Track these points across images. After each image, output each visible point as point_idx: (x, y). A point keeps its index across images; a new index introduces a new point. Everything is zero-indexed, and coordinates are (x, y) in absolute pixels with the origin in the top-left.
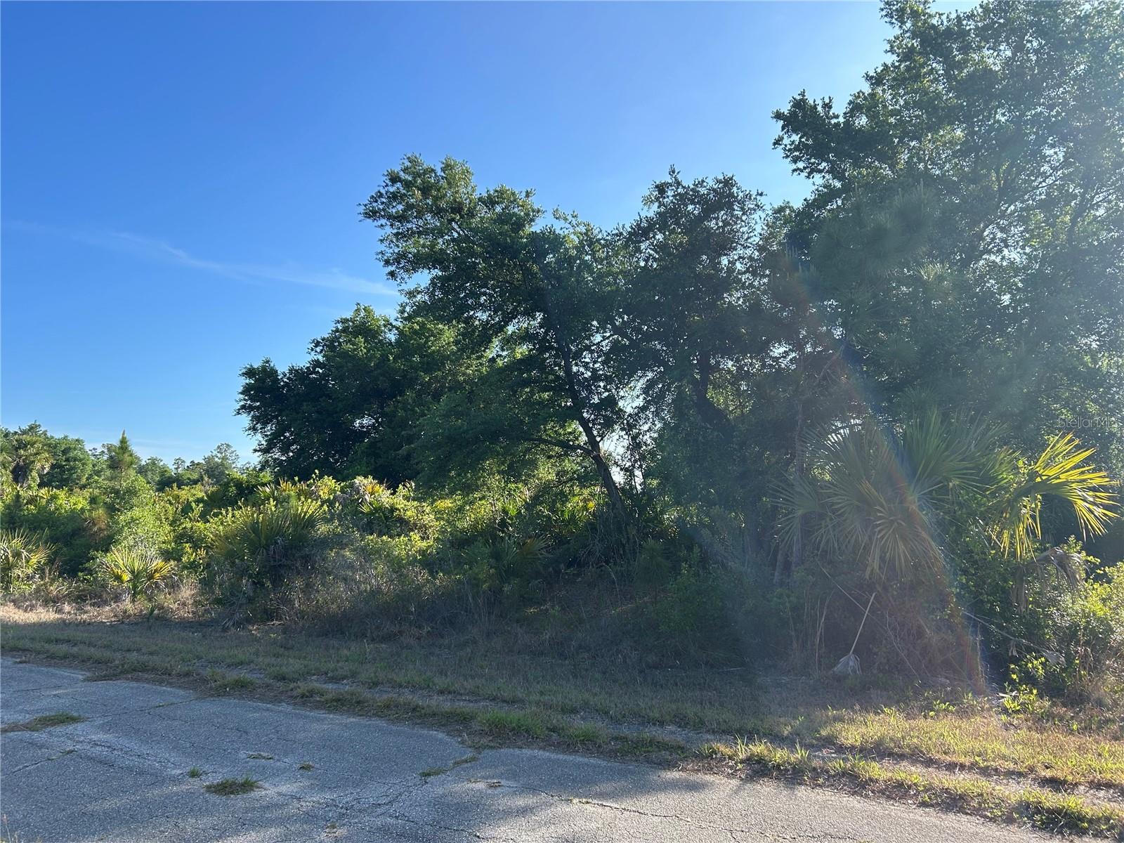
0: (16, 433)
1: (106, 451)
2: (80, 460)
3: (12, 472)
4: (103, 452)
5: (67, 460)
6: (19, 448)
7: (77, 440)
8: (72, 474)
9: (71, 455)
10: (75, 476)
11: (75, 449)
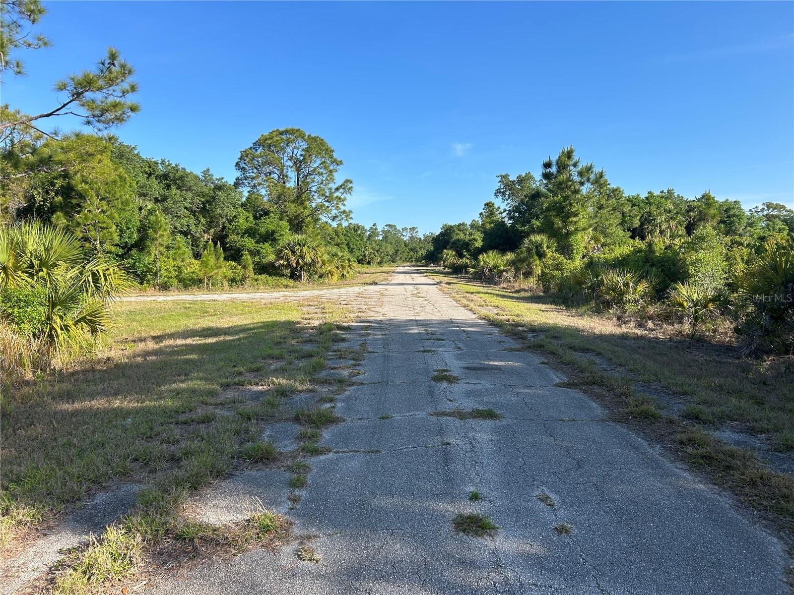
0: (694, 201)
1: (766, 208)
2: (737, 216)
3: (686, 228)
4: (763, 209)
5: (728, 217)
6: (690, 211)
7: (735, 202)
8: (731, 227)
9: (731, 213)
10: (734, 228)
11: (733, 208)
